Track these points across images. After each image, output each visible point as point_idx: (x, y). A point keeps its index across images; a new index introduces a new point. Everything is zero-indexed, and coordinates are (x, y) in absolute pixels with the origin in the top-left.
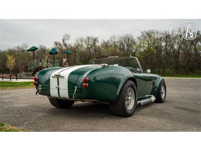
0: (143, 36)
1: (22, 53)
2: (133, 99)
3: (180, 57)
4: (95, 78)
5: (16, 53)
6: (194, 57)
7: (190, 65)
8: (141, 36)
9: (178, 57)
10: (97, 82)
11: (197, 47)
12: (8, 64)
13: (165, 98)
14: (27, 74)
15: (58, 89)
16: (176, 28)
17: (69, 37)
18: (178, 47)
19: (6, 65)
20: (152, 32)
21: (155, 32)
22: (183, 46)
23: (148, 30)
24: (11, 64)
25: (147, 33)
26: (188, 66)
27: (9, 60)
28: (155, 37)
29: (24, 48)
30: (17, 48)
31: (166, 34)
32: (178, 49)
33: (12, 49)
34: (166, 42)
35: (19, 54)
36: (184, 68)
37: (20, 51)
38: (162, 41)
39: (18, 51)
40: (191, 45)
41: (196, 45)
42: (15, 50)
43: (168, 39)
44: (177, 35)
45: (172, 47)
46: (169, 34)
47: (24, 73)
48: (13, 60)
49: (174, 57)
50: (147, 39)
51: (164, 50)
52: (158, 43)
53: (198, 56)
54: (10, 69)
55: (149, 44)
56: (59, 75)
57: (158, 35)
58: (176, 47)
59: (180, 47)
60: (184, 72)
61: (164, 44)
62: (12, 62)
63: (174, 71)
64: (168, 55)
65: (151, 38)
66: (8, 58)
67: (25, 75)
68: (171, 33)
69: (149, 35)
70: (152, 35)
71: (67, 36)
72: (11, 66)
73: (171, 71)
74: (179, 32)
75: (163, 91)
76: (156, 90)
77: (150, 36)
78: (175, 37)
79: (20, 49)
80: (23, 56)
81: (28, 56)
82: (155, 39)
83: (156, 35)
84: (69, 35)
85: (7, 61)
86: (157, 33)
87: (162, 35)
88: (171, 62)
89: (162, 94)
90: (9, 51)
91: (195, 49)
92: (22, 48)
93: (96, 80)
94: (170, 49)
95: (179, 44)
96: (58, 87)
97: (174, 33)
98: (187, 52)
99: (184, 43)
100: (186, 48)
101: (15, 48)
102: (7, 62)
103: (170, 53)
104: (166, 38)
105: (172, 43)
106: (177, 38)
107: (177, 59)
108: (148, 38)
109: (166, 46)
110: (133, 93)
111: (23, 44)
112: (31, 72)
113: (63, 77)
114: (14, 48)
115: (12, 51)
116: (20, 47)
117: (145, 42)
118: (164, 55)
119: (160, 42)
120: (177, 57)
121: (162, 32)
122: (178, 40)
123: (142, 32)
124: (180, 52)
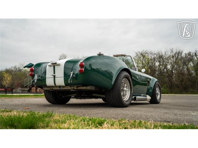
0: (138, 56)
1: (19, 73)
2: (129, 90)
3: (173, 76)
4: (90, 65)
5: (13, 73)
6: (187, 77)
7: (184, 84)
8: (135, 56)
9: (172, 77)
10: (93, 70)
11: (189, 67)
12: (4, 82)
13: (160, 99)
14: (23, 90)
15: (54, 77)
16: (168, 49)
17: (65, 57)
18: (171, 67)
19: (3, 82)
20: (145, 53)
21: (149, 53)
22: (176, 66)
23: (142, 51)
24: (7, 81)
25: (141, 53)
26: (182, 85)
27: (6, 78)
28: (149, 57)
29: (21, 67)
30: (14, 68)
31: (159, 55)
32: (172, 69)
33: (9, 68)
34: (159, 62)
35: (16, 74)
36: (178, 87)
37: (17, 71)
38: (155, 61)
39: (15, 70)
40: (184, 65)
41: (188, 65)
42: (12, 70)
43: (161, 60)
44: (170, 55)
45: (166, 67)
46: (162, 55)
47: (20, 88)
48: (9, 77)
49: (167, 77)
50: (141, 60)
51: (158, 70)
52: (152, 63)
53: (190, 76)
54: (5, 86)
55: (143, 64)
56: (56, 63)
57: (152, 55)
58: (169, 67)
59: (173, 67)
60: (178, 91)
61: (157, 64)
62: (8, 80)
63: (168, 90)
64: (162, 75)
65: (145, 58)
66: (5, 76)
67: (21, 91)
68: (163, 53)
69: (143, 55)
70: (146, 55)
71: (63, 56)
72: (7, 83)
73: (166, 90)
74: (172, 53)
75: (158, 92)
76: (151, 91)
77: (144, 57)
78: (168, 58)
79: (17, 69)
80: (20, 75)
81: (24, 76)
82: (149, 59)
83: (150, 55)
84: (65, 55)
85: (4, 78)
86: (150, 54)
87: (155, 55)
88: (165, 82)
89: (158, 96)
90: (6, 70)
91: (188, 69)
92: (19, 68)
93: (92, 67)
94: (164, 69)
95: (172, 64)
96: (54, 75)
97: (167, 53)
98: (180, 72)
99: (177, 63)
100: (179, 68)
101: (12, 68)
102: (3, 80)
103: (164, 72)
104: (159, 58)
105: (165, 63)
106: (170, 59)
107: (171, 78)
108: (142, 58)
109: (159, 66)
110: (128, 84)
111: (20, 64)
112: (27, 88)
113: (59, 65)
114: (10, 68)
115: (9, 71)
116: (17, 67)
117: (140, 62)
118: (157, 74)
119: (154, 61)
120: (170, 76)
121: (156, 53)
122: (171, 60)
123: (136, 53)
124: (174, 71)
